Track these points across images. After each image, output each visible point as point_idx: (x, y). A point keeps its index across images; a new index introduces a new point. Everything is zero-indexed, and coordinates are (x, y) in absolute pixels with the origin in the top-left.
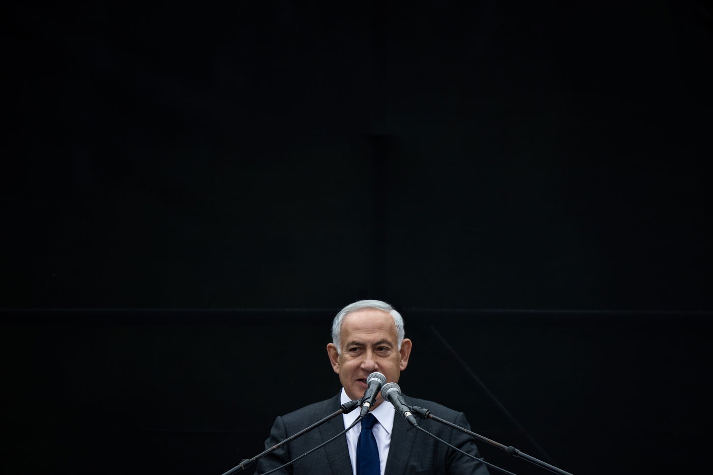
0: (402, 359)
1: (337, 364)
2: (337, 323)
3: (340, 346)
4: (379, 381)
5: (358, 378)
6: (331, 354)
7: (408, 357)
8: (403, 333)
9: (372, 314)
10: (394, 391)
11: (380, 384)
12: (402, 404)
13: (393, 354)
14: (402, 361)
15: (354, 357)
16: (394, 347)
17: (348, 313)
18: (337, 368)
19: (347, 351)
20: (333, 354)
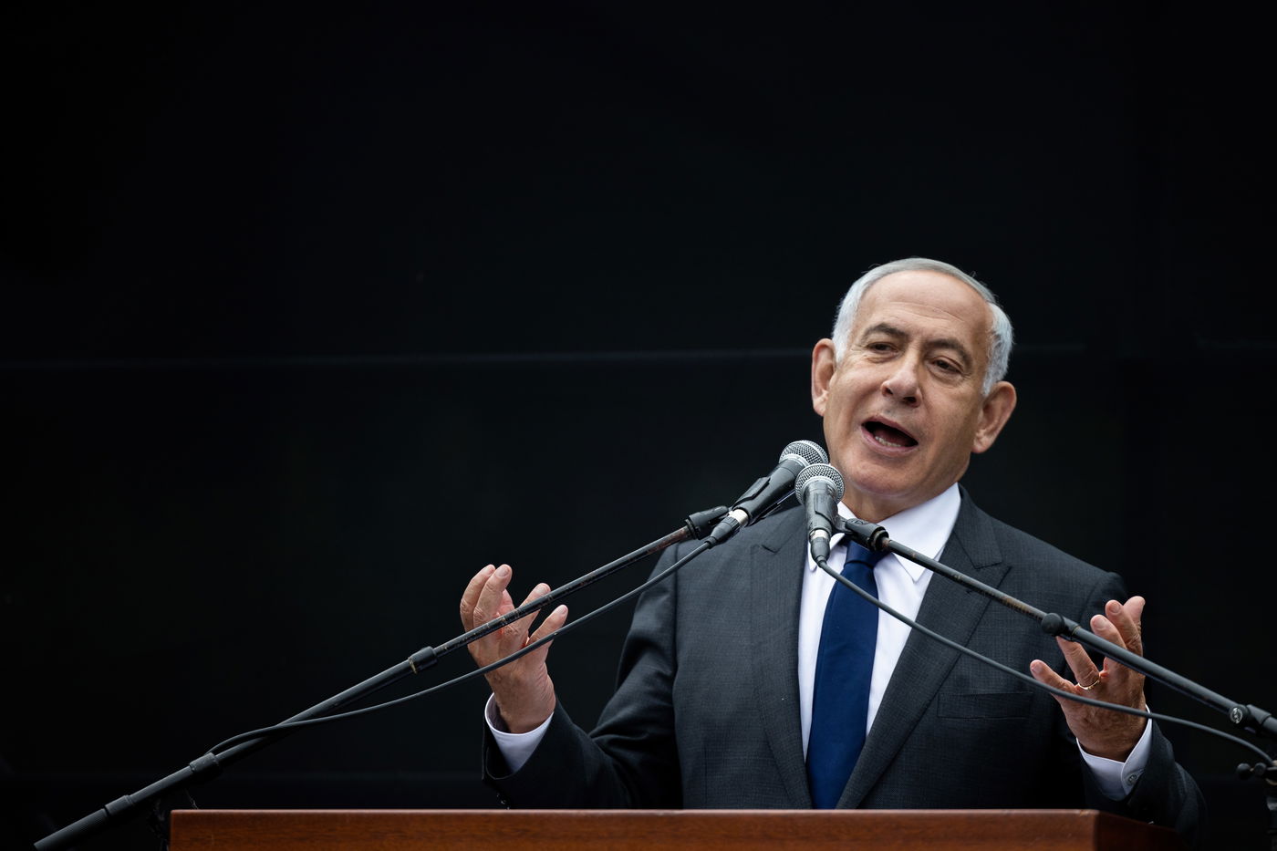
4: (802, 461)
10: (816, 483)
11: (802, 468)
12: (817, 513)
18: (821, 402)
19: (860, 347)
20: (823, 367)
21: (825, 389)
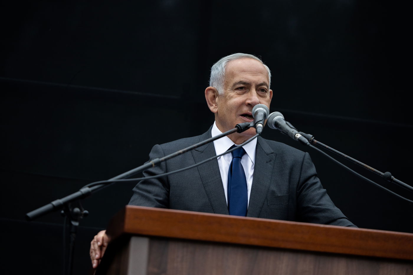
3: (223, 87)
4: (265, 111)
5: (242, 113)
6: (209, 96)
10: (280, 119)
11: (265, 113)
15: (239, 94)
17: (229, 61)
18: (214, 109)
19: (232, 89)
20: (211, 96)
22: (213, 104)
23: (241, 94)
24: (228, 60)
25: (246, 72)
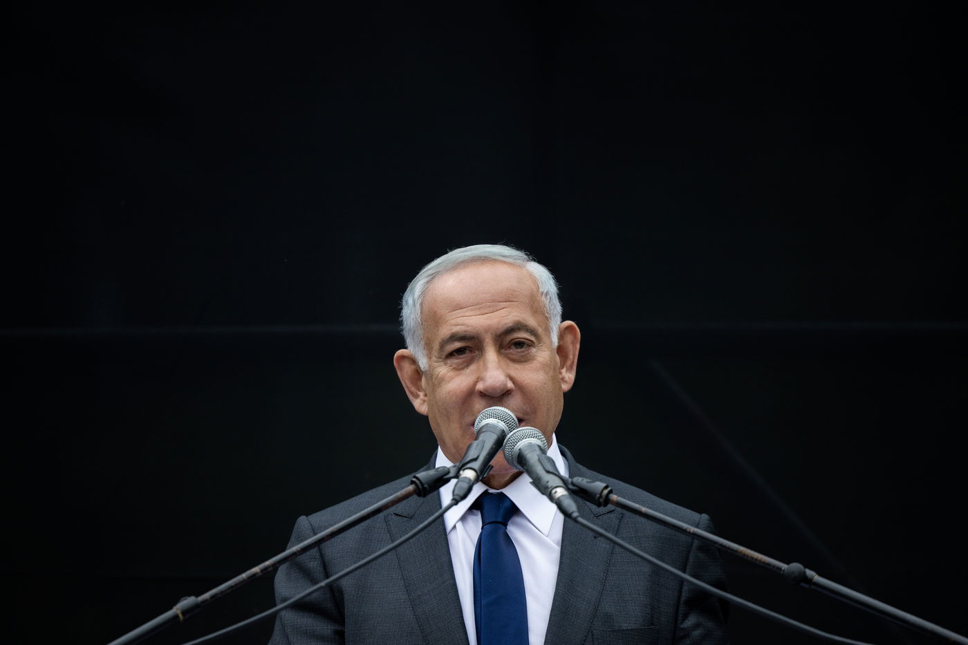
0: (563, 368)
1: (421, 394)
2: (410, 301)
3: (425, 352)
4: (502, 425)
6: (404, 373)
7: (576, 361)
8: (557, 308)
9: (486, 272)
10: (530, 445)
11: (503, 431)
12: (548, 472)
13: (543, 355)
14: (564, 371)
15: (459, 369)
16: (545, 338)
17: (433, 277)
18: (422, 404)
19: (441, 358)
20: (409, 373)
21: (419, 391)
22: (419, 393)
23: (461, 366)
24: (429, 276)
25: (465, 308)
